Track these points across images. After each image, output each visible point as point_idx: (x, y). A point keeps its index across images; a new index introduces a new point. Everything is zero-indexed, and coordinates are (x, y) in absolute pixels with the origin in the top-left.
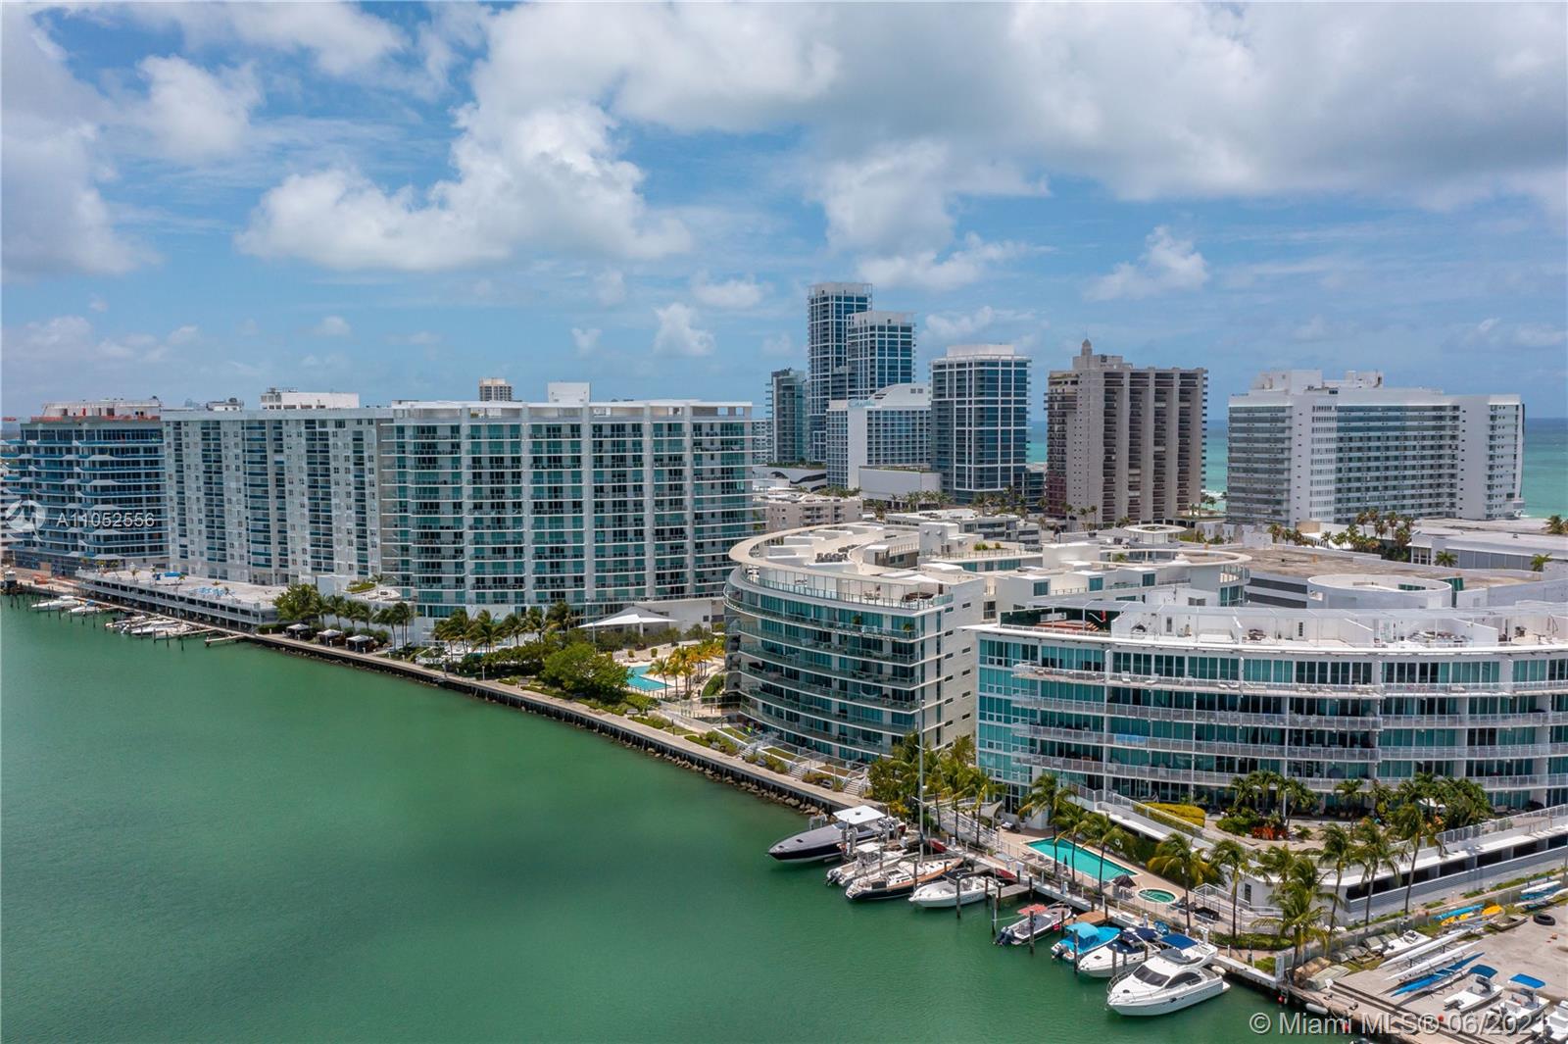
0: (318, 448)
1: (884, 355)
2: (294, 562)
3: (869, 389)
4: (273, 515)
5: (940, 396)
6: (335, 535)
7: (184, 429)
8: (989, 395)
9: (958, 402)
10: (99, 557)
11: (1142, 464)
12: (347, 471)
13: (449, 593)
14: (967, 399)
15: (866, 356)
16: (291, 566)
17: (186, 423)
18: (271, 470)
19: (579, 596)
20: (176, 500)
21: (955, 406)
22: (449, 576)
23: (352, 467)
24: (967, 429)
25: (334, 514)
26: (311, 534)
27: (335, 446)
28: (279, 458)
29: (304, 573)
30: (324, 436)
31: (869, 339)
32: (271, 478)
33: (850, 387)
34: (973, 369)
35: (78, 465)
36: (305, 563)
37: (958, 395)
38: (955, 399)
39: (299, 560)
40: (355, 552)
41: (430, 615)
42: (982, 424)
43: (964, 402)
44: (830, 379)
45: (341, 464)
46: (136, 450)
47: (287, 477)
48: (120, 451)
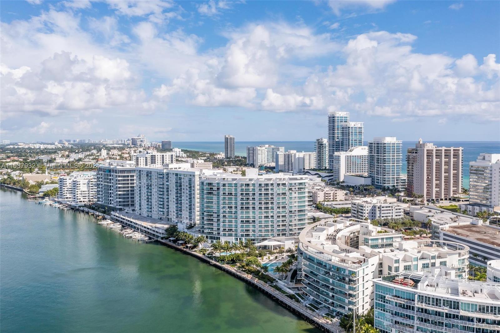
0: (179, 182)
1: (353, 136)
2: (171, 214)
3: (348, 147)
4: (166, 200)
5: (371, 153)
6: (183, 208)
7: (141, 172)
8: (387, 153)
10: (117, 207)
11: (440, 179)
12: (187, 189)
13: (216, 233)
14: (380, 155)
15: (347, 136)
16: (170, 216)
17: (142, 171)
18: (165, 187)
19: (254, 235)
21: (376, 157)
22: (215, 228)
23: (188, 188)
24: (380, 164)
25: (182, 202)
26: (176, 207)
27: (184, 182)
28: (167, 183)
29: (174, 218)
30: (180, 179)
31: (348, 131)
32: (165, 190)
33: (341, 146)
35: (113, 180)
36: (174, 215)
37: (377, 153)
38: (376, 155)
39: (172, 214)
40: (188, 214)
41: (210, 239)
42: (385, 163)
44: (335, 143)
45: (185, 188)
46: (128, 176)
47: (170, 189)
48: (124, 176)
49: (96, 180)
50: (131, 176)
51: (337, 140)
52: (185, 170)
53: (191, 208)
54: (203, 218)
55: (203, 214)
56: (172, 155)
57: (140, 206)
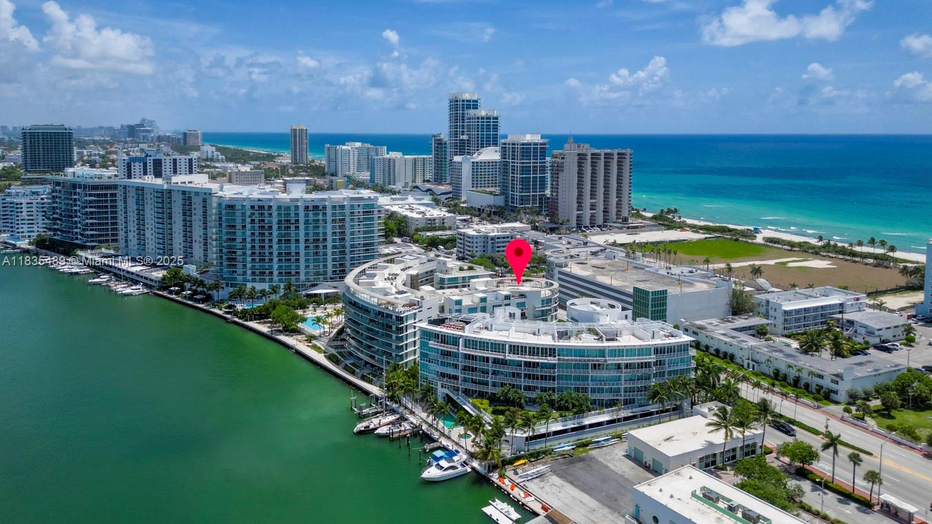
0: (187, 204)
1: (484, 131)
3: (476, 149)
5: (504, 158)
6: (194, 243)
7: (128, 189)
8: (526, 160)
9: (512, 162)
10: (88, 244)
11: (597, 197)
13: (240, 278)
14: (516, 161)
15: (475, 131)
17: (129, 186)
19: (298, 280)
20: (123, 220)
21: (511, 164)
22: (240, 271)
24: (516, 175)
27: (195, 203)
30: (190, 198)
31: (476, 123)
32: (166, 215)
33: (467, 146)
34: (519, 147)
35: (79, 200)
37: (512, 159)
41: (231, 287)
42: (523, 174)
43: (515, 163)
44: (458, 141)
46: (106, 195)
47: (173, 215)
48: (98, 195)
49: (50, 201)
50: (110, 194)
51: (461, 137)
52: (199, 186)
53: (207, 243)
54: (221, 257)
55: (221, 250)
56: (191, 159)
57: (126, 241)
